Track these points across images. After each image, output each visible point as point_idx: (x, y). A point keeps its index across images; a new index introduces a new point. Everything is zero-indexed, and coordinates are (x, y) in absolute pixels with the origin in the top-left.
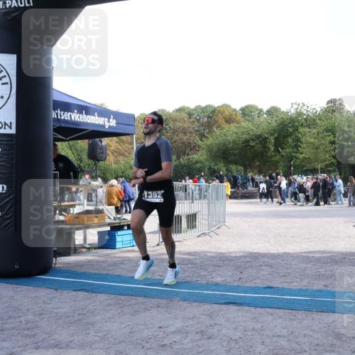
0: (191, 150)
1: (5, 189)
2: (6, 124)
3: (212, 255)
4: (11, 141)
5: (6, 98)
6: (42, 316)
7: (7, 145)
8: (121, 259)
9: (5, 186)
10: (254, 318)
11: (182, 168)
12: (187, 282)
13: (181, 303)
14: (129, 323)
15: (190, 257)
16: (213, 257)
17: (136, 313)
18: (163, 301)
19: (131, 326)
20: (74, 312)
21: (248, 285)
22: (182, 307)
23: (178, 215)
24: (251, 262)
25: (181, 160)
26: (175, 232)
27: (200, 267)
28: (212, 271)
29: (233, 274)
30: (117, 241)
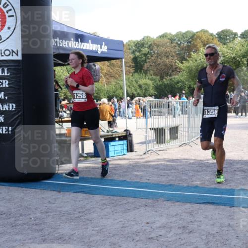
0: (173, 71)
1: (14, 107)
2: (13, 51)
3: (192, 161)
4: (18, 66)
5: (12, 29)
6: (47, 214)
7: (14, 69)
8: (114, 166)
9: (14, 105)
10: (230, 216)
11: (165, 88)
12: (170, 185)
13: (165, 203)
14: (122, 220)
15: (172, 164)
16: (193, 164)
17: (127, 211)
18: (150, 201)
19: (123, 222)
20: (75, 210)
22: (166, 206)
23: (162, 128)
24: (227, 168)
25: (164, 80)
26: (160, 143)
27: (181, 173)
28: (192, 176)
29: (210, 178)
30: (110, 150)
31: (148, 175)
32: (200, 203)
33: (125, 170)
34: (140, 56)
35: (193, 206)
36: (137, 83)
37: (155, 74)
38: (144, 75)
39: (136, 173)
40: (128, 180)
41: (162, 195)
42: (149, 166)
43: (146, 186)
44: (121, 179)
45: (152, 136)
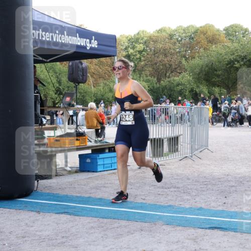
0: (172, 72)
6: (25, 239)
10: (241, 244)
11: (163, 91)
12: (170, 206)
13: (164, 227)
14: (113, 246)
17: (119, 236)
18: (146, 224)
20: (57, 235)
21: (233, 210)
22: (165, 231)
23: (160, 139)
24: (236, 187)
25: (162, 82)
26: (157, 156)
27: (182, 191)
28: (196, 195)
29: (217, 199)
30: (98, 164)
32: (206, 229)
34: (134, 54)
35: (197, 231)
37: (151, 75)
38: (138, 75)
41: (160, 218)
43: (141, 207)
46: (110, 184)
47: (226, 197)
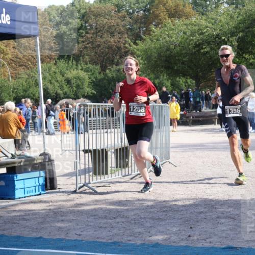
0: (121, 57)
3: (150, 203)
8: (22, 214)
12: (114, 243)
15: (119, 207)
16: (152, 207)
21: (200, 245)
23: (102, 150)
24: (206, 212)
25: (107, 71)
26: (99, 174)
27: (133, 222)
28: (151, 227)
29: (179, 230)
30: (17, 187)
31: (78, 227)
33: (40, 220)
36: (63, 76)
37: (93, 62)
38: (74, 62)
39: (59, 225)
40: (45, 236)
42: (82, 213)
43: (75, 246)
44: (34, 235)
45: (87, 163)
46: (33, 215)
47: (191, 228)
